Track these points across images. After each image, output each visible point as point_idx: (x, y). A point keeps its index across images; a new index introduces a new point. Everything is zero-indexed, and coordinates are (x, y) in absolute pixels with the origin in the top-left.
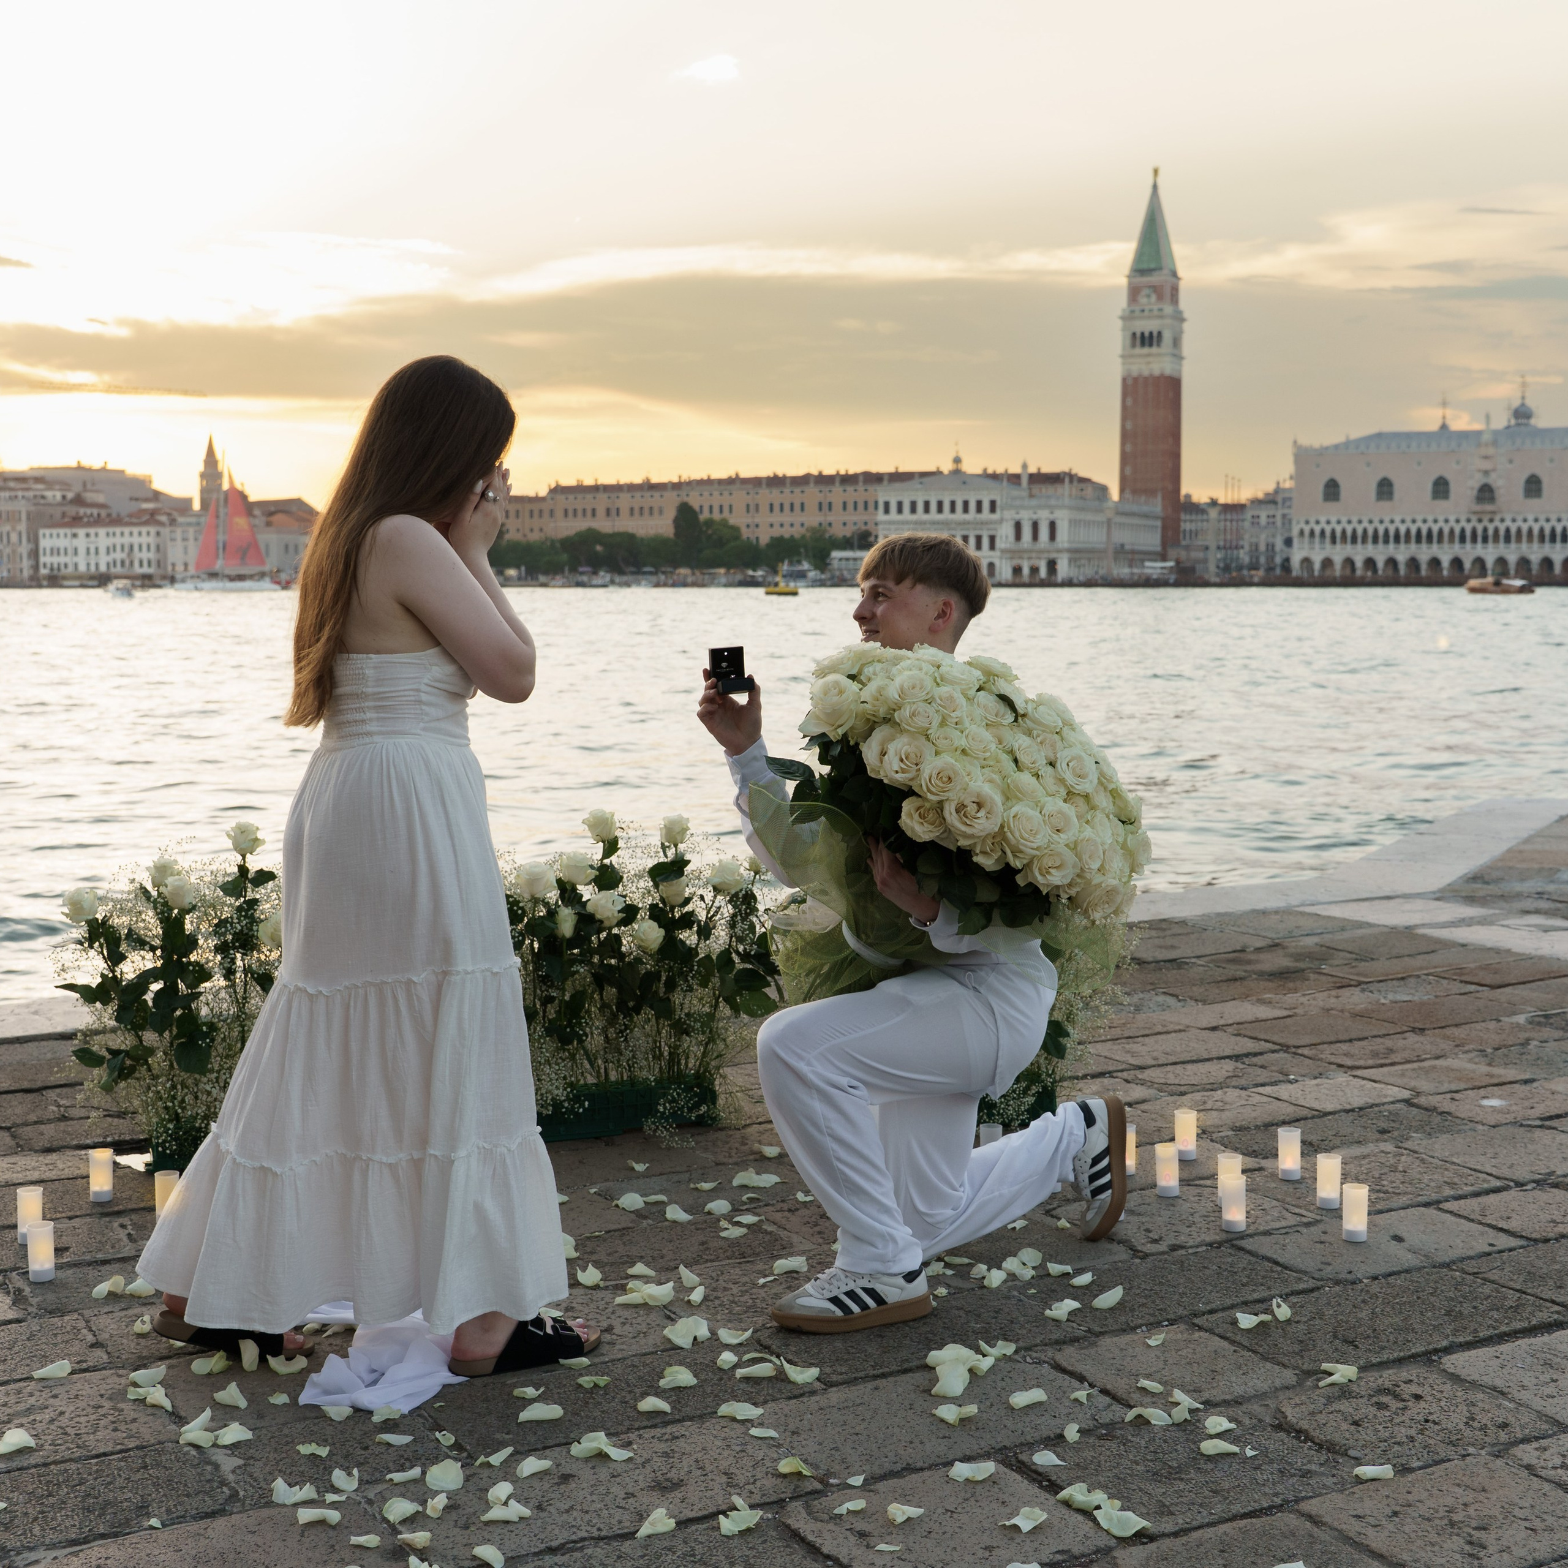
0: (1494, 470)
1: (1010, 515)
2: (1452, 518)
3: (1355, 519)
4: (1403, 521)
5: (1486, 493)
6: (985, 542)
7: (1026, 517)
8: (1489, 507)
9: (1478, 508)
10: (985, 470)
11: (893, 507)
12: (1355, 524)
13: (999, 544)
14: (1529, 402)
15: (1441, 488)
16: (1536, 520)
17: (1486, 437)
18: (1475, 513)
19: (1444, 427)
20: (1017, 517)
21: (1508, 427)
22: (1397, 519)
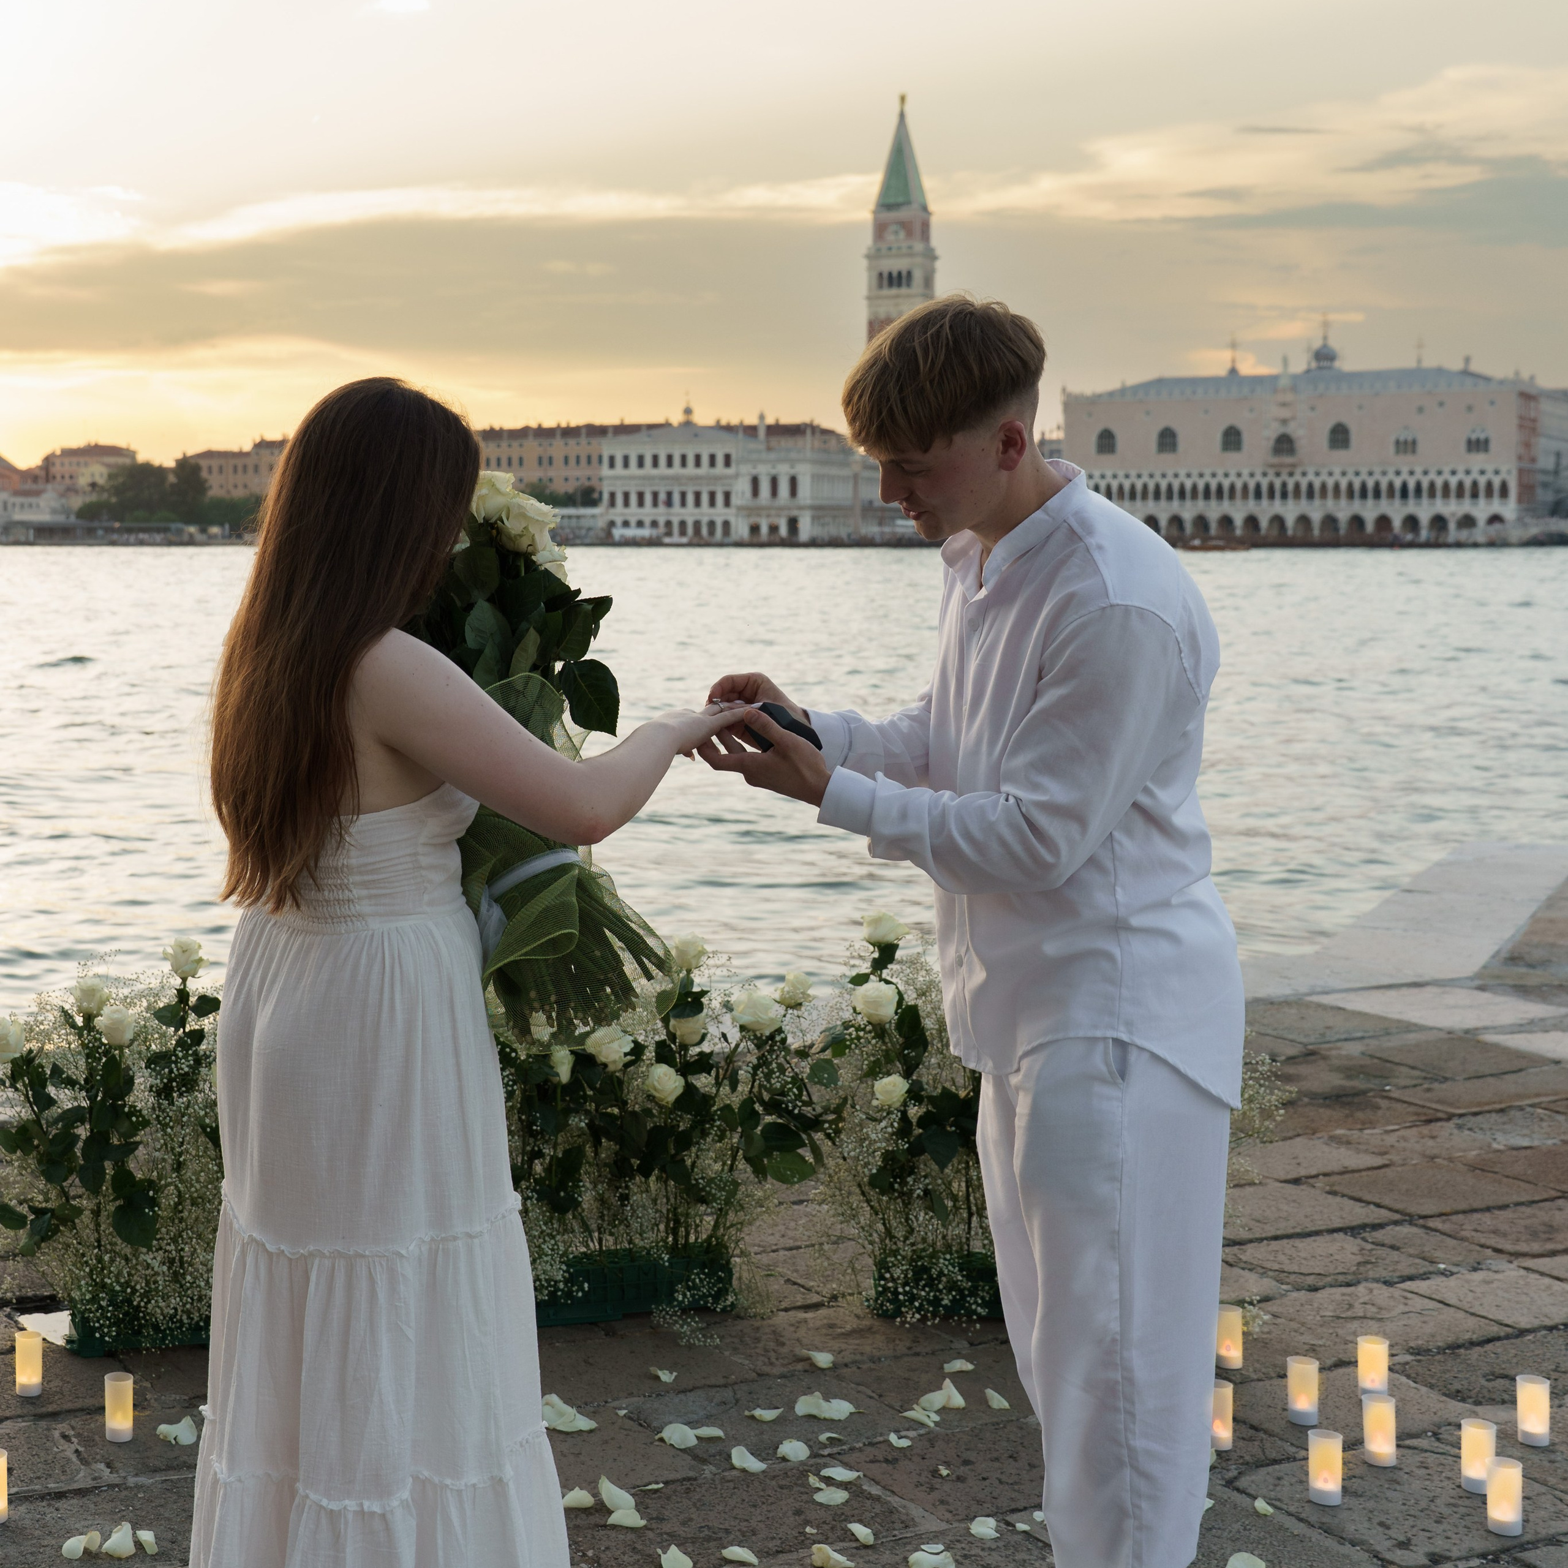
0: (1293, 418)
1: (747, 470)
2: (1246, 472)
3: (1133, 473)
4: (1189, 475)
5: (1284, 444)
6: (720, 499)
7: (764, 472)
8: (1288, 460)
9: (1276, 460)
10: (718, 422)
11: (619, 462)
12: (1133, 479)
13: (735, 500)
14: (1334, 344)
15: (1232, 439)
16: (1344, 474)
17: (1284, 382)
18: (1272, 466)
19: (1233, 371)
20: (754, 472)
21: (1308, 371)
22: (1182, 473)
